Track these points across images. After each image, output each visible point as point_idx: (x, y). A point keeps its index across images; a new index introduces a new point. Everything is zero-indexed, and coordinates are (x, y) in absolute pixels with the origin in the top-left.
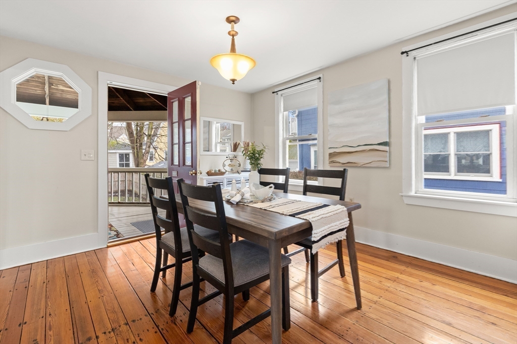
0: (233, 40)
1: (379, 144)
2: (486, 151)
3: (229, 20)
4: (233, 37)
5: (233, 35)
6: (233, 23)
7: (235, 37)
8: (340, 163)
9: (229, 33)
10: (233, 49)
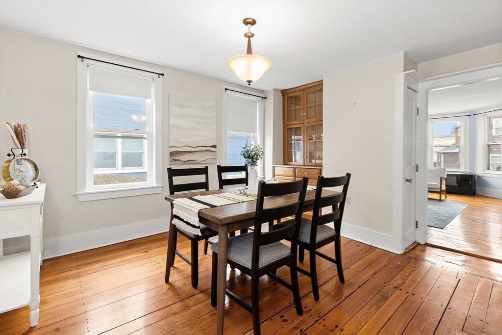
0: (249, 42)
1: (212, 147)
2: (139, 150)
3: (246, 22)
4: (249, 39)
5: (249, 36)
6: (249, 25)
7: (251, 39)
8: (181, 161)
9: (246, 35)
10: (249, 51)
